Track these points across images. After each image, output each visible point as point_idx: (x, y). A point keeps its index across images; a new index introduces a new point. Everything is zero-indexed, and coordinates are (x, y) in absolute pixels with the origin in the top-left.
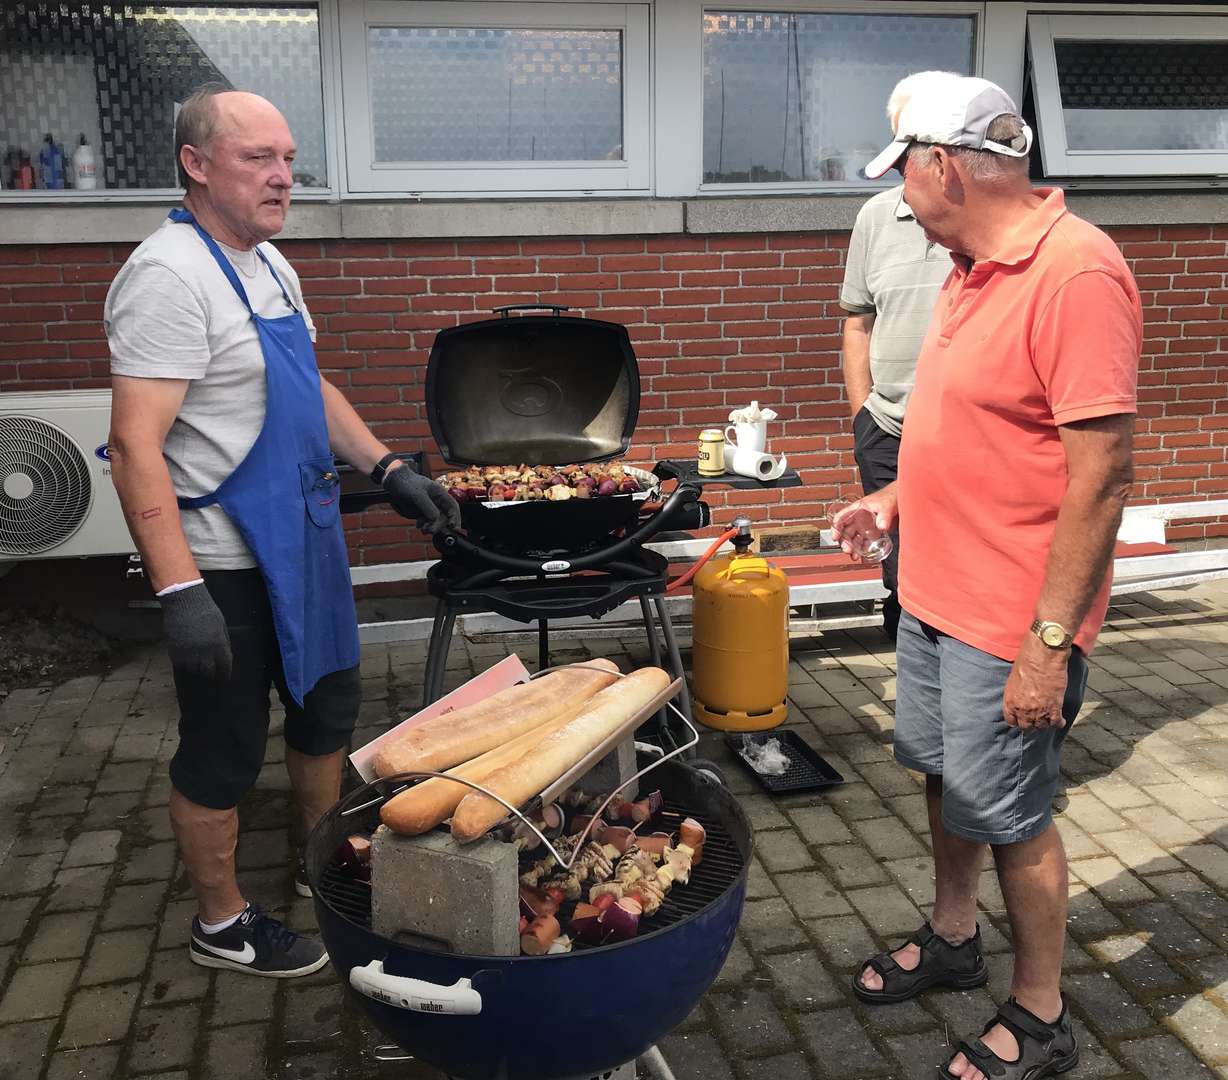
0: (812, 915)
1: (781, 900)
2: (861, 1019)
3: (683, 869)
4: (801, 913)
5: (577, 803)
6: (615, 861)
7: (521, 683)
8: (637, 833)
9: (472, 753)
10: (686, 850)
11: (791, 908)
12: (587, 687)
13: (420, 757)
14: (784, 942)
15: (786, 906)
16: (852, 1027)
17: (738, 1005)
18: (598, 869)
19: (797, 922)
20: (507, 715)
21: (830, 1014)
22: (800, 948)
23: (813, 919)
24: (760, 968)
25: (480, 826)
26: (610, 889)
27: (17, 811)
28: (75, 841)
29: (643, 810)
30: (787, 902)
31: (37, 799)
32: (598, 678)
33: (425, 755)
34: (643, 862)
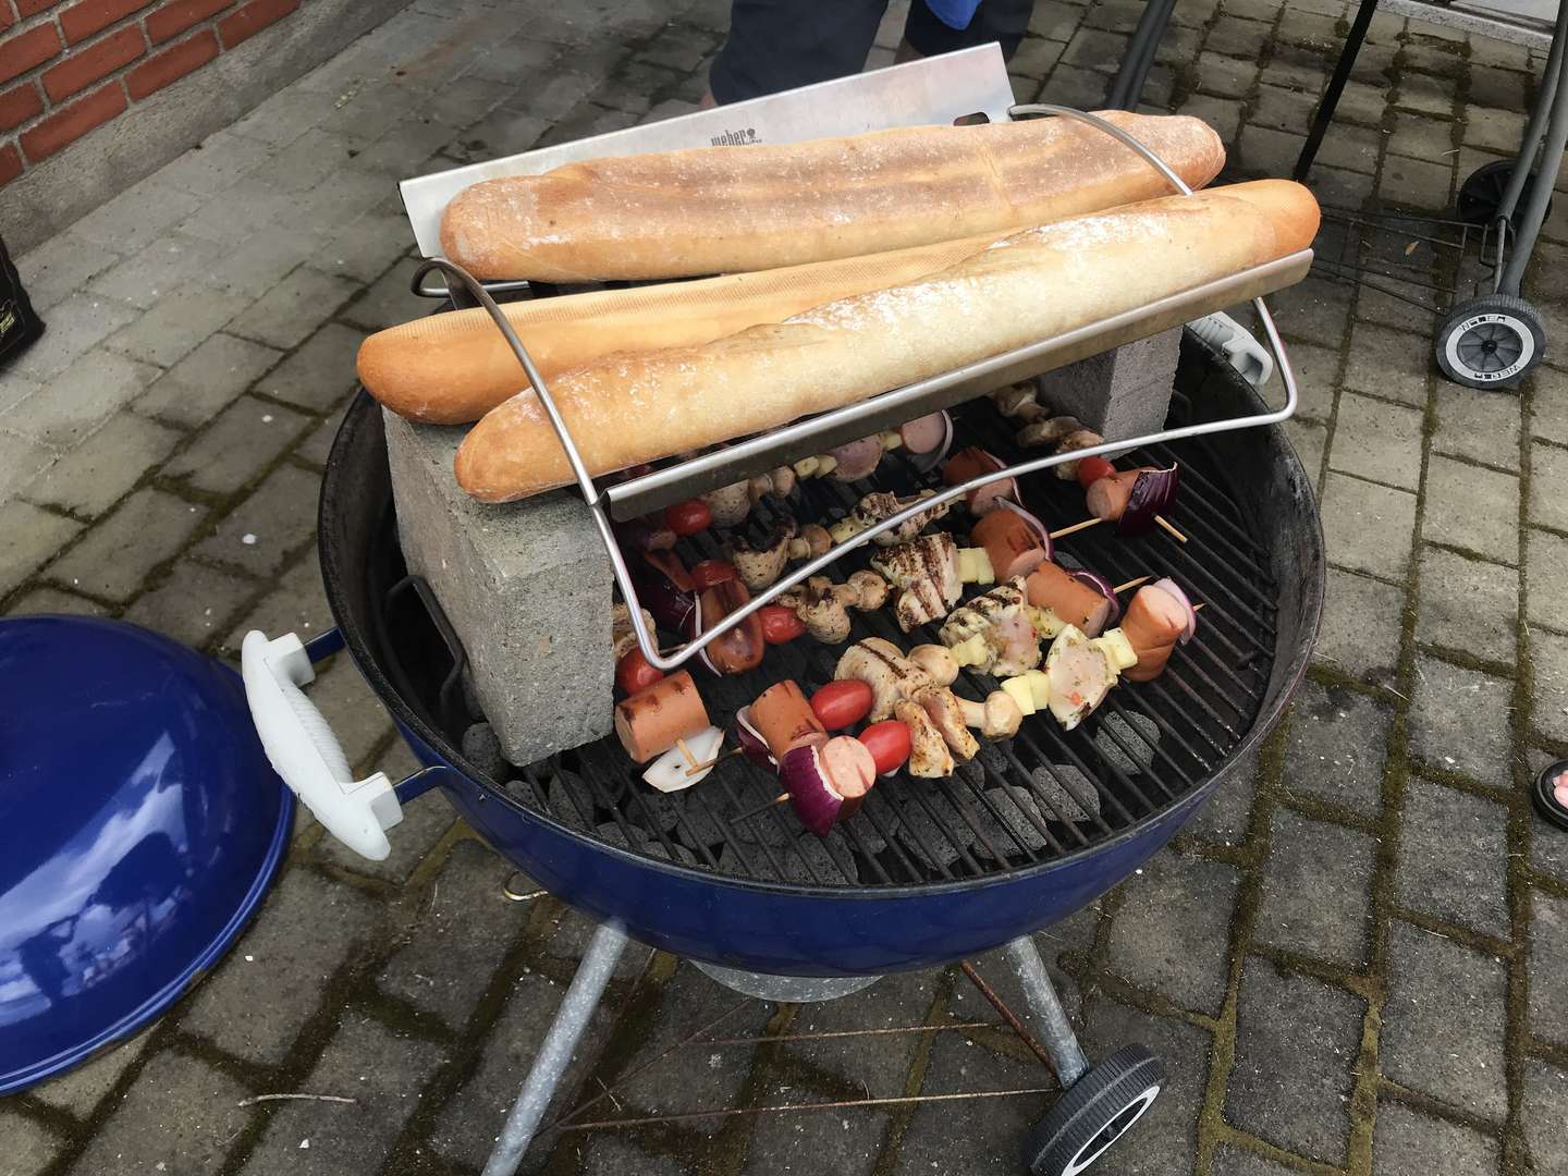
0: (1549, 623)
1: (1514, 575)
2: (1516, 839)
3: (1075, 699)
4: (1534, 612)
7: (981, 118)
10: (1120, 650)
11: (1523, 596)
14: (1470, 647)
15: (1515, 588)
16: (1493, 842)
17: (1328, 713)
18: (910, 602)
19: (1517, 625)
21: (1469, 802)
22: (1493, 669)
23: (1547, 630)
24: (1403, 671)
29: (1112, 497)
30: (1522, 583)
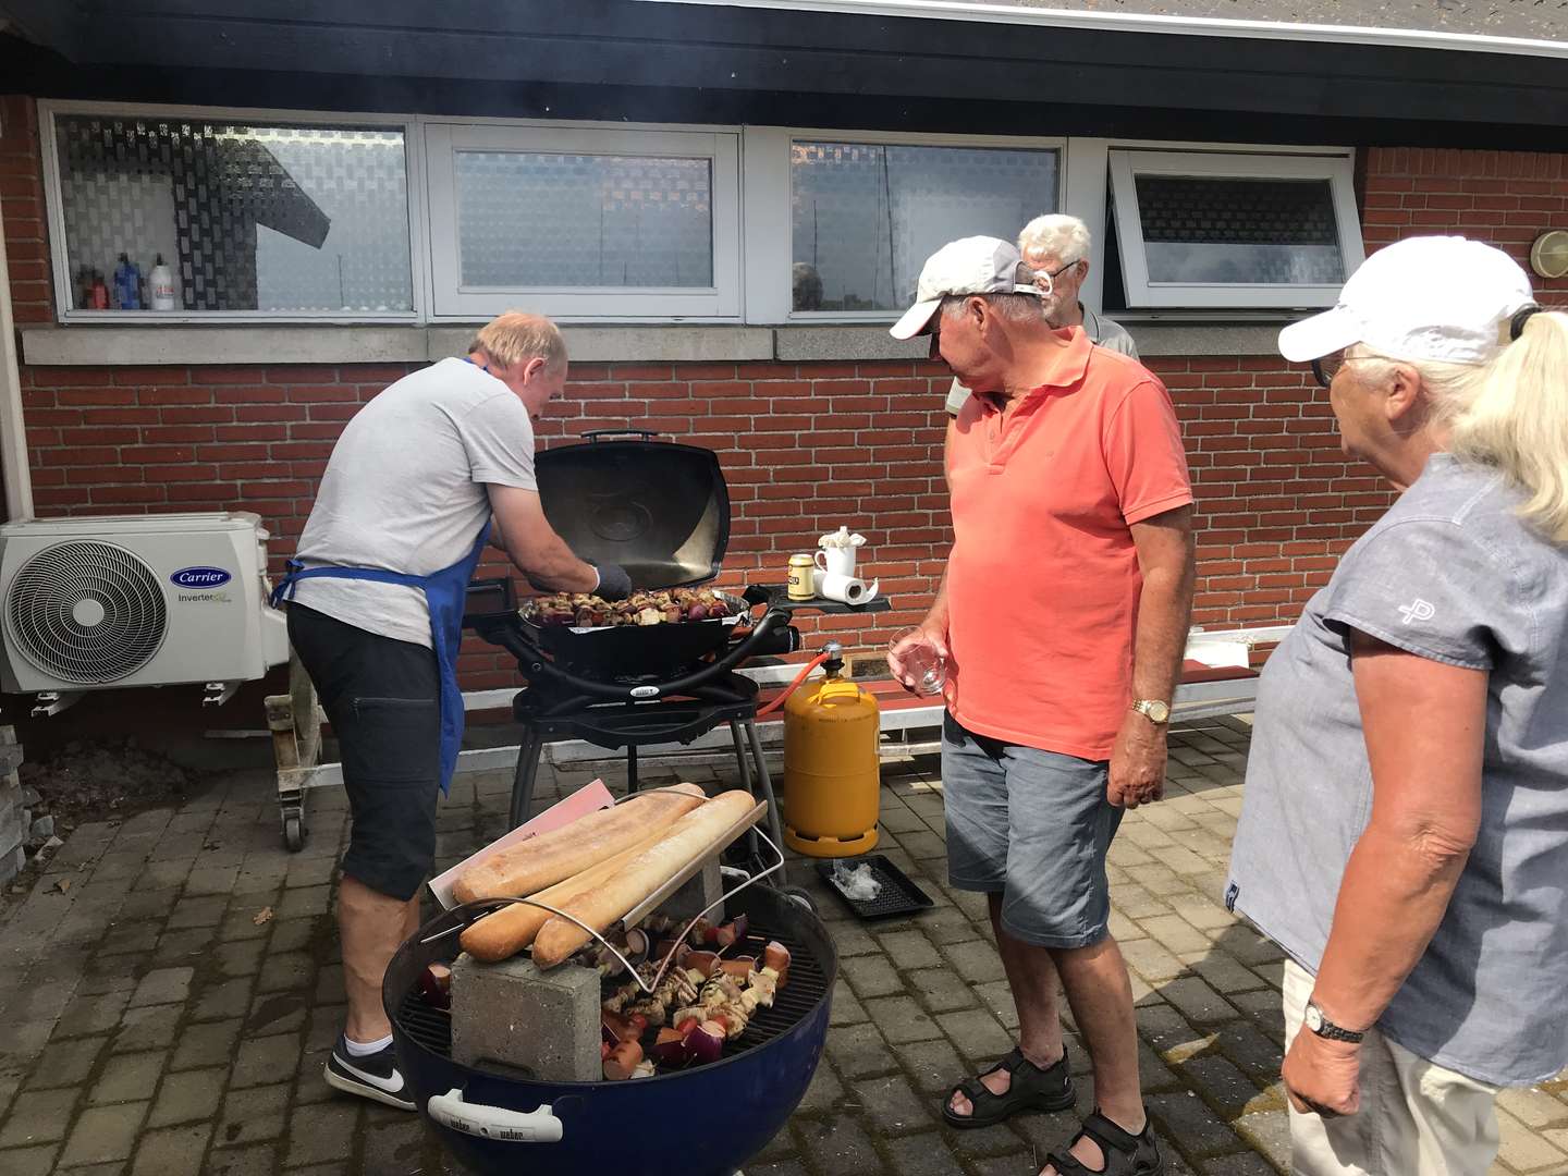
0: (902, 1040)
1: (871, 1026)
2: (950, 1143)
3: (767, 992)
4: (892, 1039)
5: (663, 928)
6: (700, 986)
7: (606, 808)
8: (720, 956)
9: (554, 878)
10: (771, 973)
11: (882, 1034)
12: (672, 811)
13: (500, 883)
14: (874, 1068)
15: (876, 1031)
16: (940, 1151)
17: (827, 1131)
18: (682, 994)
19: (887, 1047)
20: (590, 840)
21: (920, 1138)
22: (890, 1073)
23: (903, 1044)
24: (849, 1095)
25: (562, 951)
26: (694, 1014)
27: (83, 948)
28: (144, 979)
29: (728, 935)
30: (877, 1027)
31: (104, 938)
32: (684, 801)
33: (506, 880)
34: (728, 986)
